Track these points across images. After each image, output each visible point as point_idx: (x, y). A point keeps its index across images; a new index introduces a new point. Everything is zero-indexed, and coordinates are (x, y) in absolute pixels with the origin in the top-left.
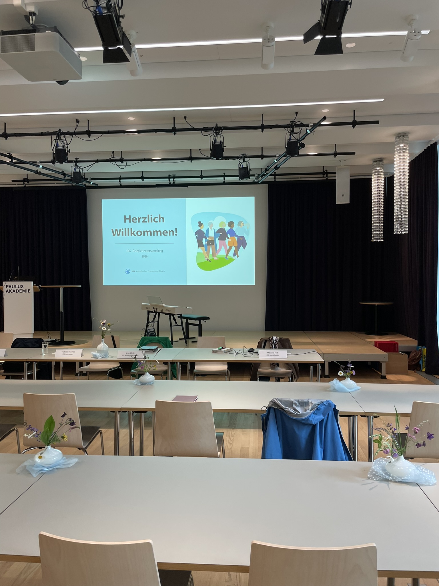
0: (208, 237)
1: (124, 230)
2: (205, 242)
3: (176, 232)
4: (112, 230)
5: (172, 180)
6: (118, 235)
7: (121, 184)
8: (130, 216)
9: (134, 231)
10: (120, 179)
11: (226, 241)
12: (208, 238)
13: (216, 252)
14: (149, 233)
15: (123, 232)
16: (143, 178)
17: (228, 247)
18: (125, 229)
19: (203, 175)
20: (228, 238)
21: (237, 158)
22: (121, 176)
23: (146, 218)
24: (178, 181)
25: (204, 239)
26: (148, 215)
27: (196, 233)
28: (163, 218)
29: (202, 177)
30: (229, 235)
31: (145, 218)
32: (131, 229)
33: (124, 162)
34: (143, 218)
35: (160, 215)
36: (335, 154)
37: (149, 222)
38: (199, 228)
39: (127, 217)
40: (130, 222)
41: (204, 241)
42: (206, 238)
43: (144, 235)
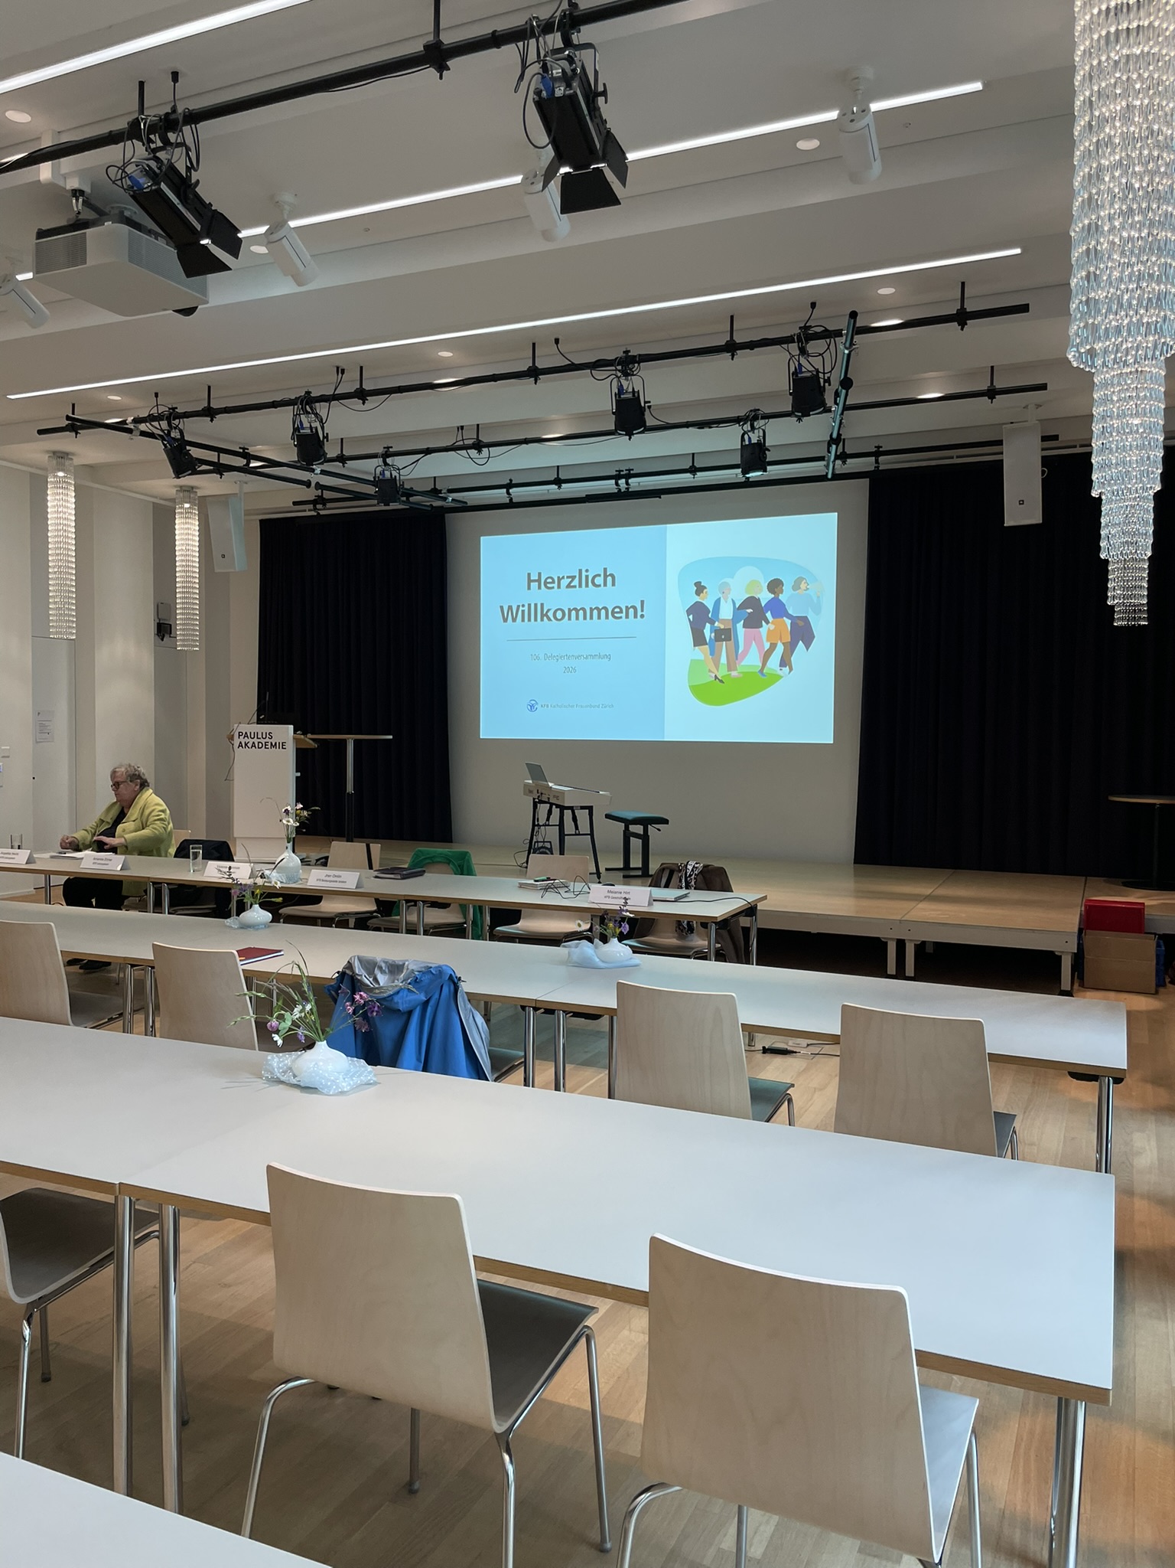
0: (718, 620)
1: (526, 609)
2: (711, 633)
3: (642, 611)
4: (502, 608)
5: (622, 482)
6: (514, 620)
7: (511, 500)
8: (540, 574)
9: (548, 610)
10: (509, 486)
11: (761, 629)
12: (716, 624)
13: (737, 659)
14: (581, 612)
15: (523, 611)
16: (558, 482)
17: (767, 646)
18: (529, 605)
19: (697, 465)
20: (767, 622)
21: (737, 420)
22: (511, 480)
23: (575, 577)
24: (636, 483)
25: (708, 625)
26: (580, 571)
27: (689, 612)
28: (612, 575)
29: (693, 470)
30: (769, 615)
31: (573, 578)
32: (542, 605)
33: (485, 450)
34: (568, 577)
35: (605, 570)
36: (991, 393)
37: (580, 586)
38: (698, 599)
39: (534, 577)
40: (539, 588)
41: (707, 631)
42: (712, 622)
43: (570, 619)
